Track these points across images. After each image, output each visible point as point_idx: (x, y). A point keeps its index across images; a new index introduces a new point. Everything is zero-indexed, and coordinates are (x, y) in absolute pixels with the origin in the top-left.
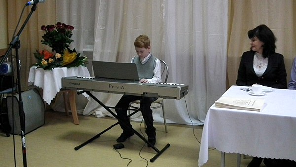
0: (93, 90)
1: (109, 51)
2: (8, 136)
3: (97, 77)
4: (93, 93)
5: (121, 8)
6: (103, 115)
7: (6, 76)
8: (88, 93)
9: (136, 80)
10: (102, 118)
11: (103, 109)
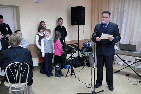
0: (119, 54)
1: (126, 41)
2: (89, 67)
3: (120, 49)
4: (119, 55)
5: (132, 25)
6: (122, 64)
7: (90, 48)
8: (117, 55)
9: (135, 51)
10: (122, 65)
11: (123, 62)
